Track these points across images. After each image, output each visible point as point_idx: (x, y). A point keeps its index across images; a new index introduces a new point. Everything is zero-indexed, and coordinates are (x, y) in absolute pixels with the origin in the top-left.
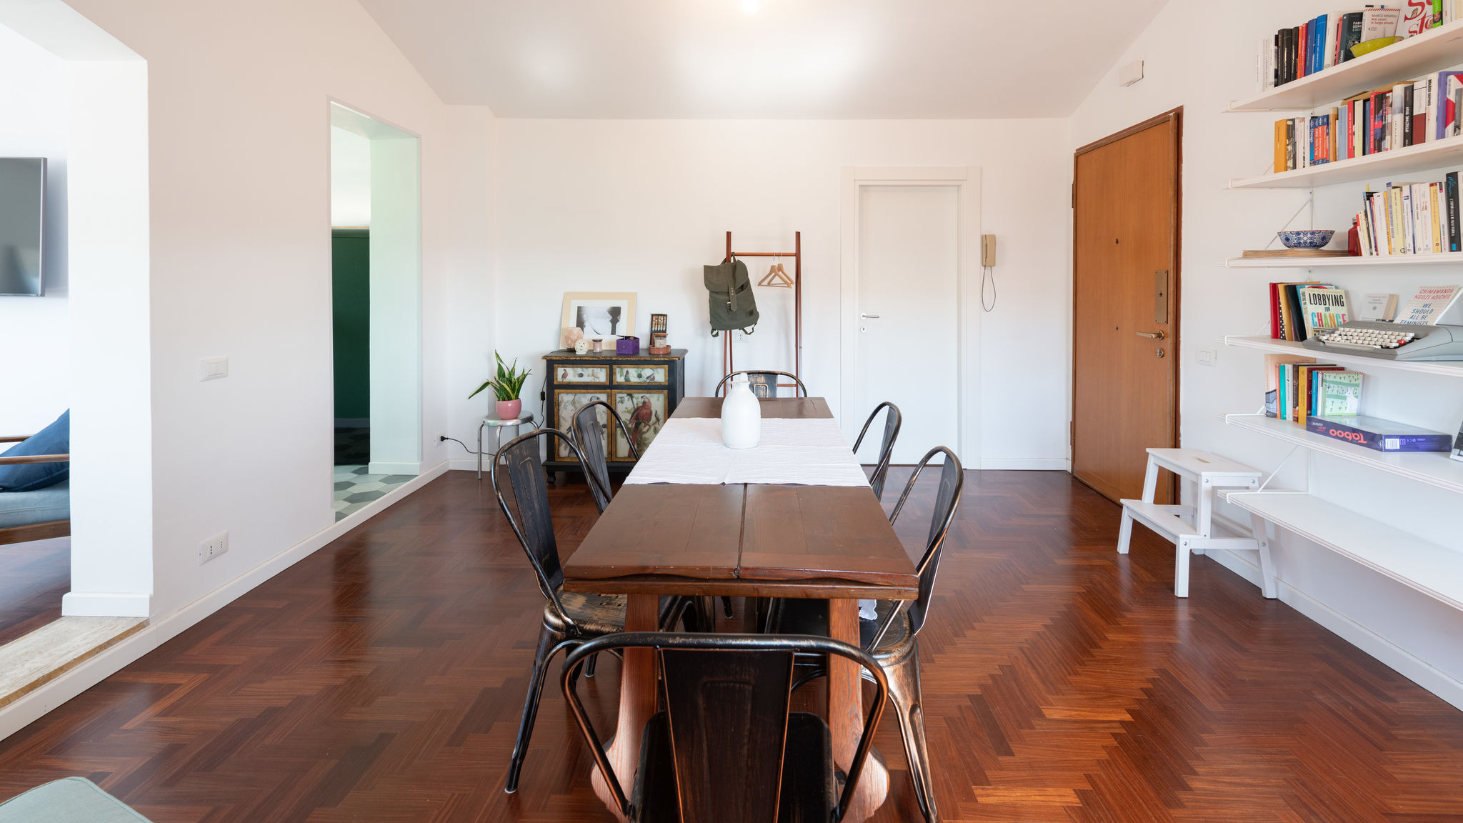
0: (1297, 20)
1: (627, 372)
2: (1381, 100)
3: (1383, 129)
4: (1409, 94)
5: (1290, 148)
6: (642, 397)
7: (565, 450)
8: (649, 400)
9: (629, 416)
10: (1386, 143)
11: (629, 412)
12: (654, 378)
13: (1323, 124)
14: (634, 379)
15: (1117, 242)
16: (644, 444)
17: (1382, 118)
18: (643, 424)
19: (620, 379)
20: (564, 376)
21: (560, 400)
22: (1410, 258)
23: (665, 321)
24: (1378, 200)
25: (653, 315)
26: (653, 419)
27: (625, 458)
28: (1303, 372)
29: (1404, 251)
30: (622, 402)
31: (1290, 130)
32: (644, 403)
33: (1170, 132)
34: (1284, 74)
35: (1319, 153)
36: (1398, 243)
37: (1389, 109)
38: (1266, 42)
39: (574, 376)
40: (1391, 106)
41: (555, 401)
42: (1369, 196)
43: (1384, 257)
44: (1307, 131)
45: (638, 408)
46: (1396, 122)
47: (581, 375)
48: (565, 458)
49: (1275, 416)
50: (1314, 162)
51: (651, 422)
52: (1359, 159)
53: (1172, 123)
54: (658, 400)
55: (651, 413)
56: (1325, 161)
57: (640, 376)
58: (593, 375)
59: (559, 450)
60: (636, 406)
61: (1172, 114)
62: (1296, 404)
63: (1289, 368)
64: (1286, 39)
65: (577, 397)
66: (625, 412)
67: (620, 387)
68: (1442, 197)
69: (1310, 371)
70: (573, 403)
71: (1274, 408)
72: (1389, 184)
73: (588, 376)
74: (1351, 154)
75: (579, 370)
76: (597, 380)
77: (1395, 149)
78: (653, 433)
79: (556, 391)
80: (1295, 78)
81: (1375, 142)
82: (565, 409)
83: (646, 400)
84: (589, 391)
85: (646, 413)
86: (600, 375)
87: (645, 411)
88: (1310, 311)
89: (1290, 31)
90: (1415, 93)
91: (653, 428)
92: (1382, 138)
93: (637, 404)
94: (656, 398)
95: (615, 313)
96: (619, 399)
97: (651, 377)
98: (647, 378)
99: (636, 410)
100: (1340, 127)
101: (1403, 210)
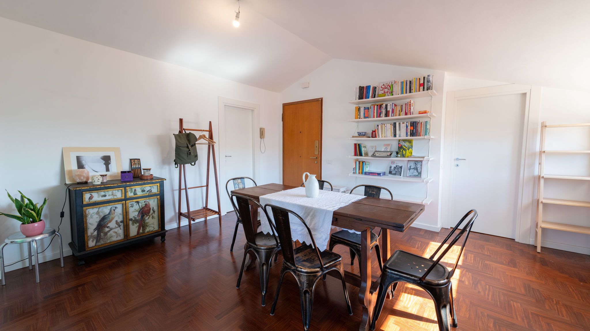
0: (365, 85)
1: (135, 190)
2: (381, 106)
3: (381, 112)
4: (386, 106)
5: (359, 113)
6: (145, 202)
7: (93, 242)
8: (149, 203)
9: (137, 213)
10: (382, 115)
11: (137, 211)
12: (151, 191)
13: (367, 109)
14: (139, 193)
15: (300, 132)
16: (147, 226)
17: (381, 110)
18: (146, 216)
19: (130, 194)
20: (90, 198)
21: (87, 213)
22: (386, 138)
23: (139, 162)
24: (380, 127)
25: (131, 160)
26: (152, 211)
27: (135, 236)
28: (361, 163)
29: (385, 137)
30: (132, 207)
31: (359, 109)
32: (146, 204)
33: (320, 104)
34: (361, 97)
35: (366, 115)
36: (383, 135)
37: (382, 108)
38: (356, 88)
39: (99, 197)
40: (383, 108)
41: (84, 214)
42: (378, 126)
43: (380, 138)
44: (363, 110)
45: (142, 208)
46: (384, 111)
47: (105, 196)
48: (93, 247)
49: (355, 173)
50: (365, 117)
51: (150, 214)
52: (376, 119)
53: (320, 102)
54: (154, 202)
55: (150, 209)
56: (368, 117)
57: (143, 191)
58: (112, 195)
59: (88, 244)
60: (141, 207)
61: (320, 99)
62: (359, 170)
63: (358, 162)
64: (361, 89)
65: (100, 209)
66: (134, 211)
67: (131, 199)
68: (392, 127)
69: (362, 163)
70: (98, 213)
71: (355, 171)
72: (382, 123)
73: (109, 196)
74: (374, 117)
75: (102, 193)
76: (115, 197)
77: (383, 118)
78: (151, 219)
79: (84, 208)
80: (363, 99)
81: (379, 116)
82: (92, 218)
83: (147, 203)
84: (110, 204)
85: (147, 210)
86: (118, 194)
87: (146, 209)
88: (363, 150)
89: (362, 87)
90: (388, 106)
91: (151, 216)
92: (381, 114)
93: (142, 206)
94: (153, 201)
95: (107, 160)
96: (131, 205)
97: (150, 191)
98: (148, 191)
99: (141, 209)
100: (371, 111)
101: (385, 129)
